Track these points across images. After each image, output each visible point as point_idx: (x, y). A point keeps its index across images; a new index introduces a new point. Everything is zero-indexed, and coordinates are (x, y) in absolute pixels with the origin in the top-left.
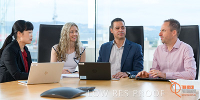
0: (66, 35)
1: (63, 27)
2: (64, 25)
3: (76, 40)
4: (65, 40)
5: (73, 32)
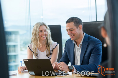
0: (36, 34)
3: (45, 38)
4: (35, 39)
5: (41, 31)
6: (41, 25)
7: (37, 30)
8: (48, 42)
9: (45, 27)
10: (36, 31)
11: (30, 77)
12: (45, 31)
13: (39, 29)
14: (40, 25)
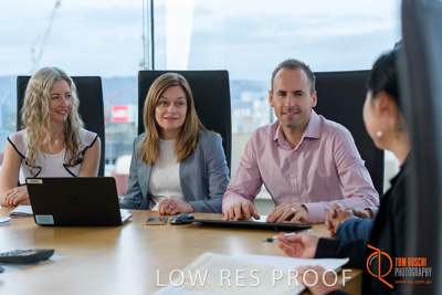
0: (39, 105)
1: (31, 82)
2: (33, 75)
3: (65, 118)
4: (37, 117)
5: (58, 96)
6: (56, 80)
7: (45, 92)
8: (70, 125)
9: (66, 84)
10: (41, 94)
11: (36, 231)
12: (68, 96)
13: (51, 89)
14: (53, 79)
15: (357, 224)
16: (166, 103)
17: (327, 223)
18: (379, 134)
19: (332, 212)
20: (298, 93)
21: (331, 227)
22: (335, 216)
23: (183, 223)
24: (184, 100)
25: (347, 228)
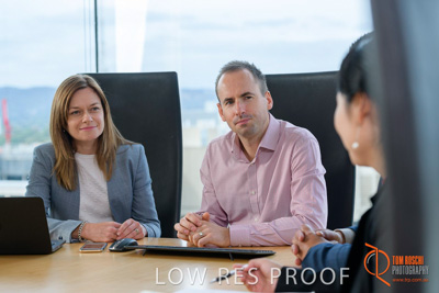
15: (327, 249)
16: (79, 112)
17: (293, 247)
18: (355, 145)
19: (300, 235)
20: (246, 96)
21: (299, 251)
22: (304, 239)
23: (125, 250)
24: (99, 105)
25: (315, 255)
